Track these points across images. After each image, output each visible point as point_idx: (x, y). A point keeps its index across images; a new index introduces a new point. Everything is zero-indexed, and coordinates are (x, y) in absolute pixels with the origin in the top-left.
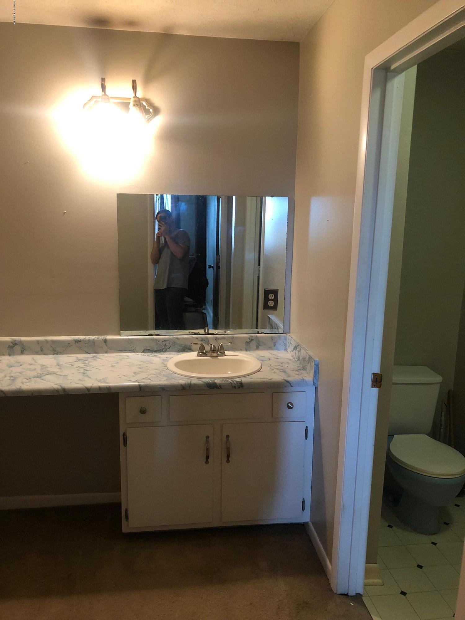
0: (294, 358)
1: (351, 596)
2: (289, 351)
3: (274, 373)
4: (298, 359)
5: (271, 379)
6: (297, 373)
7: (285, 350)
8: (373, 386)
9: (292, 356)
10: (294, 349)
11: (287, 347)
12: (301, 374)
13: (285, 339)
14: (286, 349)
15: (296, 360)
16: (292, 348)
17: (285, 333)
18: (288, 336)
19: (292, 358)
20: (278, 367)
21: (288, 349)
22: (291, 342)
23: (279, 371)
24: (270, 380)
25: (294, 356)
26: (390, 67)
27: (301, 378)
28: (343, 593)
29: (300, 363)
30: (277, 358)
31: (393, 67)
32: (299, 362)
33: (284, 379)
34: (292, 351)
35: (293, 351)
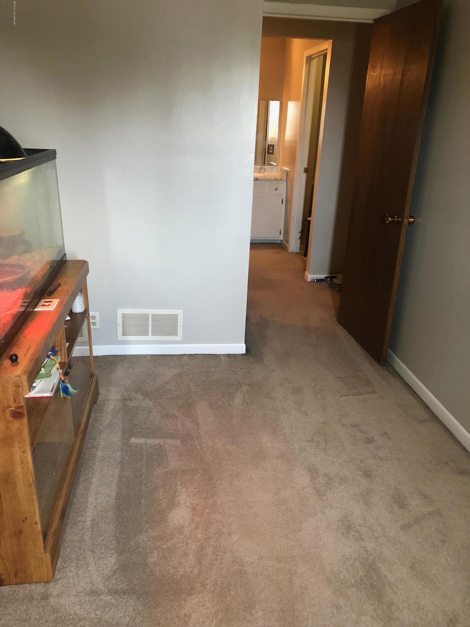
8: (304, 173)
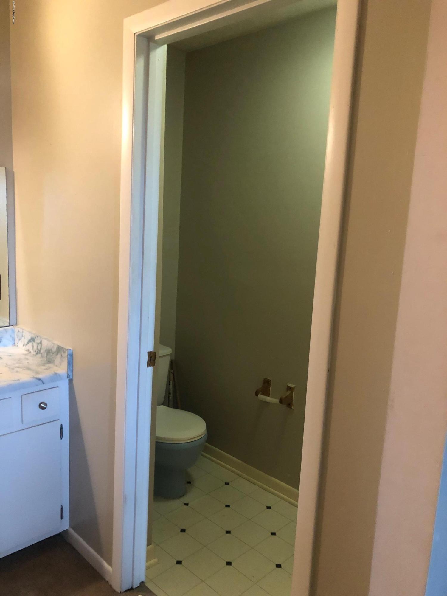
0: (30, 352)
1: (136, 588)
2: (20, 345)
3: (17, 372)
4: (38, 352)
5: (19, 380)
6: (44, 367)
7: (14, 345)
8: (148, 365)
9: (27, 350)
10: (30, 341)
11: (17, 340)
12: (50, 368)
13: (13, 331)
14: (15, 343)
15: (35, 353)
16: (26, 342)
17: (12, 325)
18: (16, 329)
19: (26, 352)
20: (17, 365)
21: (18, 343)
22: (23, 335)
23: (22, 369)
24: (18, 382)
25: (31, 350)
26: (154, 37)
27: (53, 373)
28: (127, 589)
29: (42, 357)
30: (10, 356)
31: (158, 37)
32: (40, 355)
33: (34, 378)
34: (26, 345)
35: (28, 343)
